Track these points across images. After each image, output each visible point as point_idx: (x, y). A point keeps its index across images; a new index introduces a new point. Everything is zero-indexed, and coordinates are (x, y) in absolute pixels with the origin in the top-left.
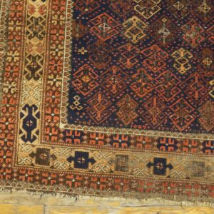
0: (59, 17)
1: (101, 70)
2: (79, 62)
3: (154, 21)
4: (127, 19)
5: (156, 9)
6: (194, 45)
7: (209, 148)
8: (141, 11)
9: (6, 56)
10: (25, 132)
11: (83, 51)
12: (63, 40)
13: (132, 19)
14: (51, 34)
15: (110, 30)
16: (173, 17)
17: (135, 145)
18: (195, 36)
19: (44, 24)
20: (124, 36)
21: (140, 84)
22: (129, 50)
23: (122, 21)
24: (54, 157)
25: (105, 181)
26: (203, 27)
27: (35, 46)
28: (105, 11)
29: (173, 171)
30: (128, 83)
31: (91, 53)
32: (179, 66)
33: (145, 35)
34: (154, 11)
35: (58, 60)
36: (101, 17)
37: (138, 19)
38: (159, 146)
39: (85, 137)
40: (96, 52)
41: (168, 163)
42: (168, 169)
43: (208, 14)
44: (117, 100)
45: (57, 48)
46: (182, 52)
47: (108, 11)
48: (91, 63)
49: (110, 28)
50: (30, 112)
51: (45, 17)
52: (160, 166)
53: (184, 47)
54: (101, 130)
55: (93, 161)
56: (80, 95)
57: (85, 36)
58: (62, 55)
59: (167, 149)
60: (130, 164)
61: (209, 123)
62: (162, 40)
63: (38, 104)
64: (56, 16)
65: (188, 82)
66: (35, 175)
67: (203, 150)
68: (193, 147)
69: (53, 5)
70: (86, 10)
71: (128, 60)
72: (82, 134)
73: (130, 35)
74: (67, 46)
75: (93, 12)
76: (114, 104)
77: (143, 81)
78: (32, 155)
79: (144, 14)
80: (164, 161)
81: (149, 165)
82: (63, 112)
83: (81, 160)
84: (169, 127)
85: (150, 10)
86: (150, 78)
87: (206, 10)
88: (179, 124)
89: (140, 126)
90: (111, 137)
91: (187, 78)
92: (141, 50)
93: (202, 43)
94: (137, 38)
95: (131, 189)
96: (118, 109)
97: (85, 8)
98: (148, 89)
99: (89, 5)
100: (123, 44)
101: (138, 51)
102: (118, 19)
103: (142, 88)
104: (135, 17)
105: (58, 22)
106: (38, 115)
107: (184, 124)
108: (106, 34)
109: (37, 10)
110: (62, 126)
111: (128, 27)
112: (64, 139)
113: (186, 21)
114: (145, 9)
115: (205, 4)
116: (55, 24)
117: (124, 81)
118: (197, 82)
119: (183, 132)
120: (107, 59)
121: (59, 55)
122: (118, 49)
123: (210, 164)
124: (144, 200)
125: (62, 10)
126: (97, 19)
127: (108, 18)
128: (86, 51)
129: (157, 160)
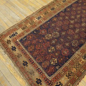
2: (32, 33)
4: (49, 34)
6: (57, 49)
7: (38, 70)
8: (53, 35)
9: (22, 23)
10: (11, 36)
12: (34, 28)
15: (44, 33)
16: (58, 41)
17: (25, 55)
18: (59, 48)
21: (39, 46)
22: (43, 39)
24: (10, 44)
25: (13, 56)
26: (63, 47)
27: (29, 25)
29: (27, 67)
32: (50, 50)
33: (49, 39)
34: (55, 37)
35: (29, 30)
36: (45, 30)
38: (29, 60)
39: (19, 45)
41: (27, 65)
42: (26, 66)
43: (67, 46)
44: (31, 45)
46: (53, 48)
47: (47, 30)
48: (34, 35)
50: (16, 34)
51: (35, 22)
52: (25, 64)
53: (55, 48)
54: (23, 47)
55: (15, 51)
56: (26, 39)
57: (38, 30)
58: (31, 30)
59: (30, 62)
60: (21, 58)
61: (44, 65)
62: (51, 43)
63: (18, 34)
64: (37, 24)
65: (48, 54)
66: (4, 43)
67: (37, 70)
68: (36, 67)
71: (41, 40)
72: (19, 44)
73: (46, 37)
75: (44, 28)
76: (30, 45)
78: (8, 40)
80: (27, 63)
81: (24, 61)
82: (20, 38)
83: (14, 49)
84: (35, 58)
86: (42, 47)
88: (38, 60)
89: (30, 53)
90: (23, 50)
91: (49, 53)
93: (59, 50)
95: (15, 62)
96: (30, 46)
98: (39, 48)
100: (43, 37)
101: (45, 41)
102: (47, 33)
104: (51, 35)
106: (16, 35)
107: (39, 61)
108: (42, 33)
110: (18, 40)
111: (47, 35)
112: (15, 42)
113: (60, 43)
115: (68, 44)
117: (36, 43)
118: (50, 56)
119: (37, 62)
120: (38, 37)
123: (35, 74)
124: (15, 67)
125: (39, 23)
128: (36, 33)
129: (26, 62)
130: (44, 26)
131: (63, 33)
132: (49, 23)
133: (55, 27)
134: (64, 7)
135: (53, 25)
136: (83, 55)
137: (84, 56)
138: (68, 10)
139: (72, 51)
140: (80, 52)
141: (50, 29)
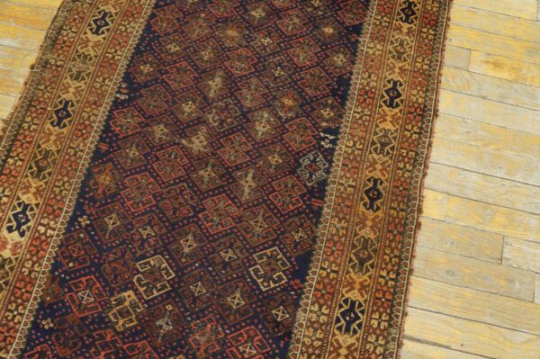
0: (33, 265)
2: (38, 338)
3: (155, 305)
4: (119, 292)
5: (164, 287)
6: (201, 355)
8: (142, 286)
11: (48, 324)
12: (28, 300)
13: (126, 294)
14: (15, 287)
15: (92, 303)
16: (184, 305)
18: (208, 341)
19: (11, 269)
20: (108, 317)
22: (108, 339)
23: (112, 295)
26: (224, 330)
28: (94, 273)
31: (57, 331)
33: (136, 323)
34: (158, 291)
35: (12, 328)
36: (87, 280)
37: (133, 297)
40: (64, 330)
43: (238, 310)
45: (17, 309)
47: (97, 275)
48: (53, 344)
49: (92, 300)
51: (16, 259)
53: (186, 355)
57: (56, 303)
58: (20, 323)
62: (158, 336)
64: (30, 262)
69: (31, 245)
70: (71, 265)
71: (103, 353)
73: (115, 317)
74: (30, 311)
75: (79, 270)
79: (145, 291)
85: (155, 287)
87: (238, 304)
92: (124, 343)
93: (215, 355)
94: (123, 325)
97: (70, 262)
99: (77, 259)
100: (103, 328)
101: (120, 344)
102: (107, 289)
104: (131, 292)
105: (30, 272)
108: (86, 308)
109: (9, 247)
111: (117, 305)
113: (201, 315)
114: (147, 284)
115: (238, 295)
116: (25, 274)
120: (75, 345)
121: (16, 321)
122: (94, 334)
125: (40, 255)
126: (81, 282)
127: (95, 284)
128: (51, 325)
130: (71, 259)
131: (188, 245)
132: (84, 221)
133: (128, 227)
134: (112, 64)
135: (112, 222)
136: (338, 313)
137: (343, 314)
138: (146, 69)
139: (278, 324)
140: (313, 304)
141: (112, 257)
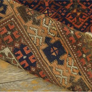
1: (31, 4)
21: (76, 14)
30: (63, 14)
77: (78, 11)
98: (84, 19)
103: (78, 19)
117: (58, 12)
